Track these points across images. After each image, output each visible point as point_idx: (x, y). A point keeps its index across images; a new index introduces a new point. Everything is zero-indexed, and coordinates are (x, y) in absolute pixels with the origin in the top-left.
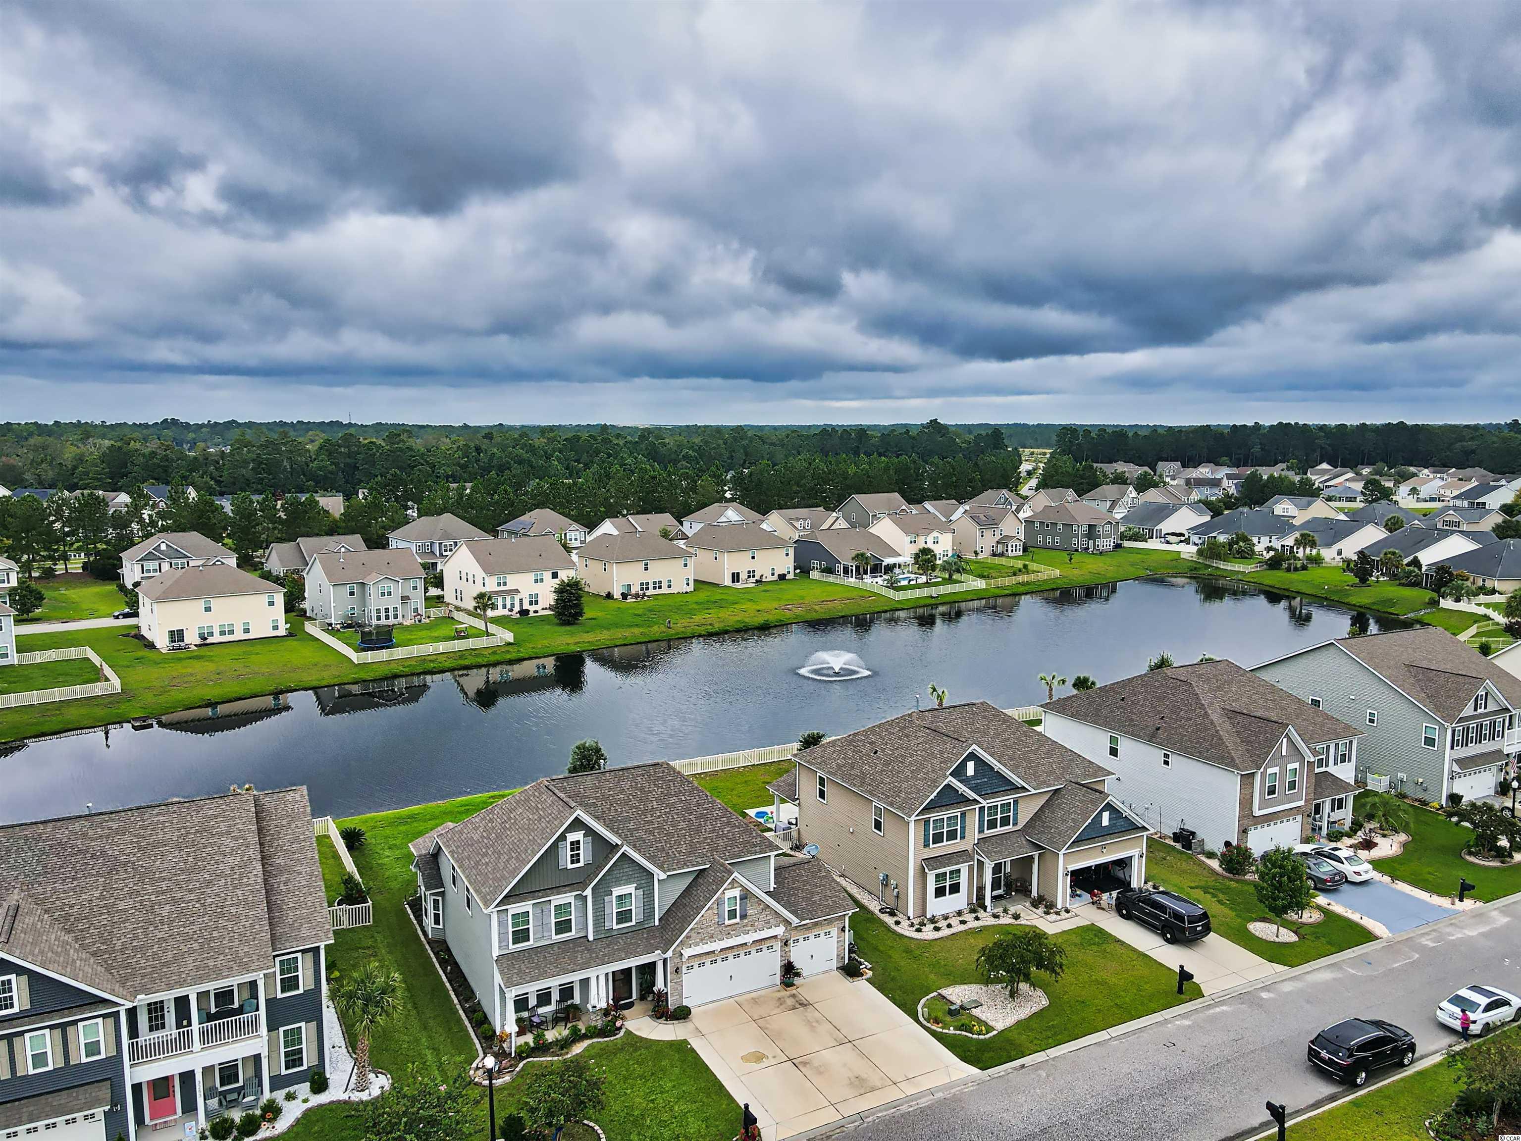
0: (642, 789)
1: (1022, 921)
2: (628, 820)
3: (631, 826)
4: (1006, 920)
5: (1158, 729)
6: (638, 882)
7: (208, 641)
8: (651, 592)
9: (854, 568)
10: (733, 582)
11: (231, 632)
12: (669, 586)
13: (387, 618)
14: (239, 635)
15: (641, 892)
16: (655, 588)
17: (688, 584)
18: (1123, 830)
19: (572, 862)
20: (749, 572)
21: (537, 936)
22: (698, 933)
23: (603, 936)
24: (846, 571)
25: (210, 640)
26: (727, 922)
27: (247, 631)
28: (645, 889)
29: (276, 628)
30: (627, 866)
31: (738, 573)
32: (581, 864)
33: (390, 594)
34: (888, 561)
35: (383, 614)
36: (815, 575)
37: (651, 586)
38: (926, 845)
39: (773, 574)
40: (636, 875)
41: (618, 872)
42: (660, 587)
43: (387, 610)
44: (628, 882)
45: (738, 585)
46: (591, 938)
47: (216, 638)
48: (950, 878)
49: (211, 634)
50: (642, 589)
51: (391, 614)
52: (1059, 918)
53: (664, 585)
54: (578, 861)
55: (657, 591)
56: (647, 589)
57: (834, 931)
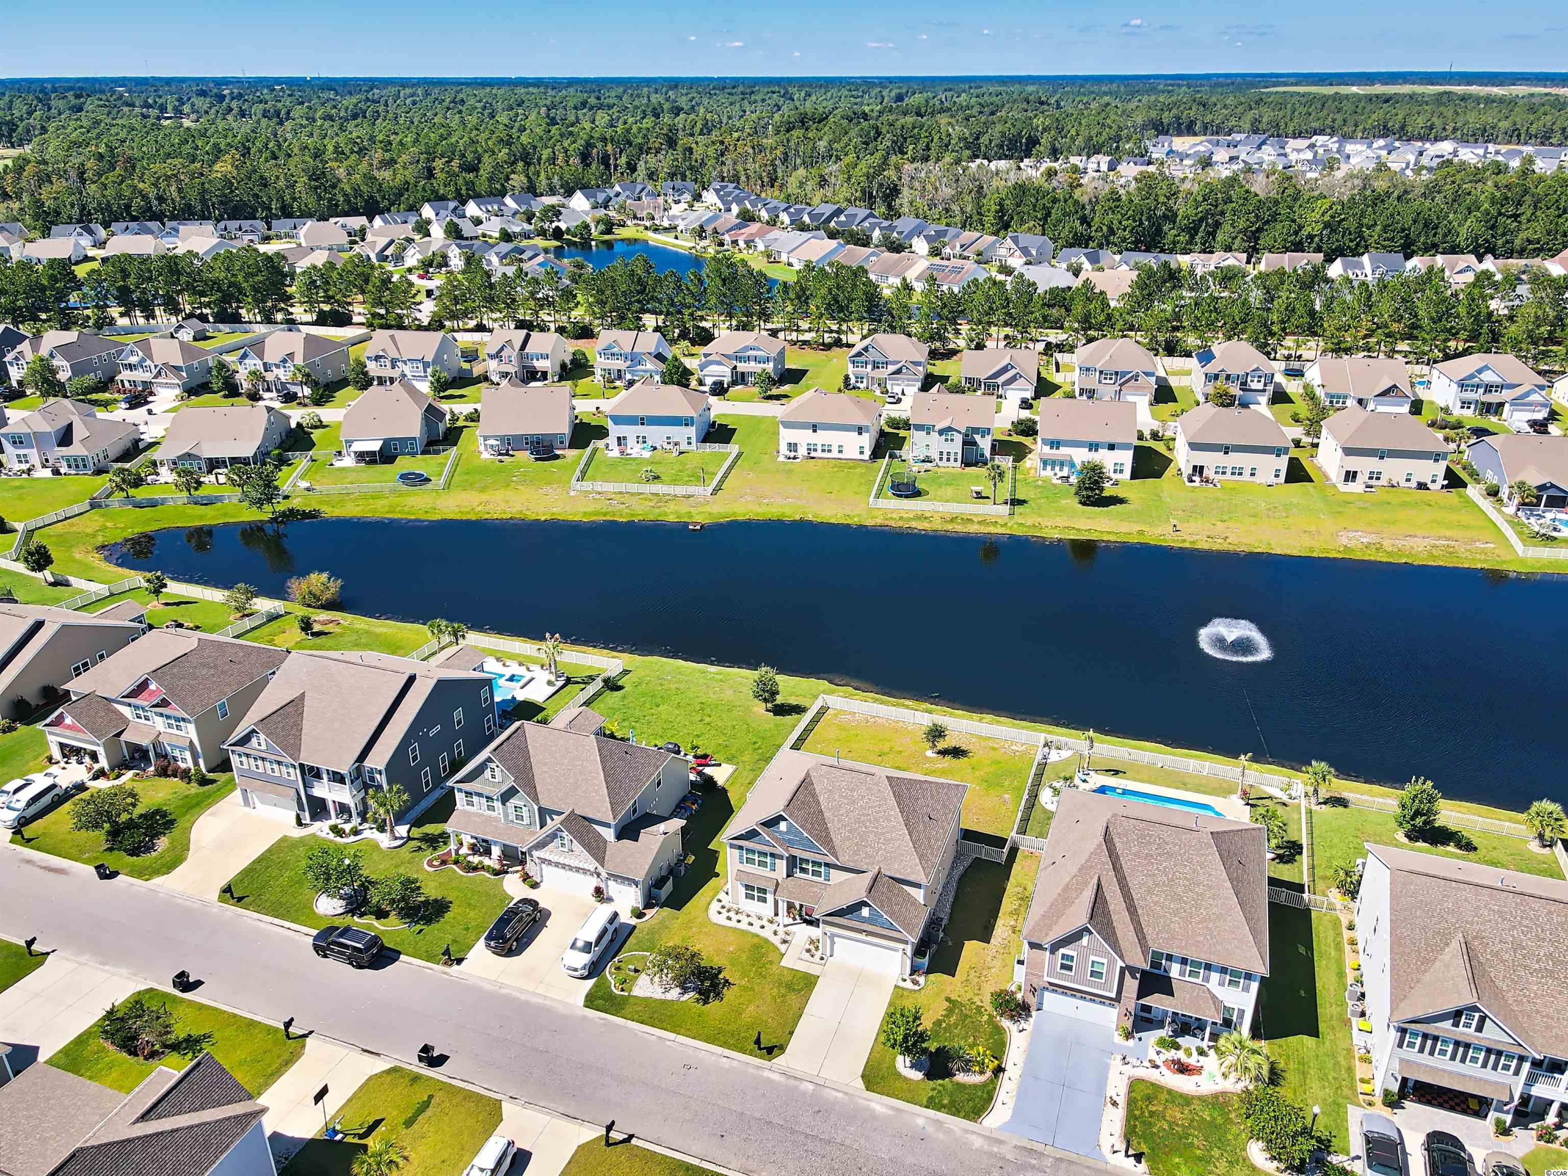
1: (783, 948)
7: (811, 456)
8: (1228, 476)
9: (1517, 496)
10: (1346, 480)
11: (829, 451)
12: (1253, 475)
13: (948, 460)
14: (835, 454)
15: (527, 809)
16: (1234, 474)
17: (1278, 476)
18: (885, 927)
19: (492, 778)
20: (1372, 473)
21: (477, 807)
23: (509, 822)
25: (813, 454)
26: (559, 849)
27: (840, 452)
28: (530, 808)
29: (861, 453)
31: (1355, 473)
32: (496, 781)
33: (952, 440)
35: (945, 457)
36: (1473, 492)
37: (1231, 470)
38: (741, 862)
39: (1408, 481)
42: (1242, 473)
43: (948, 453)
45: (1349, 486)
46: (502, 821)
47: (819, 454)
48: (758, 892)
49: (815, 450)
50: (1218, 472)
51: (952, 457)
53: (1247, 472)
54: (495, 778)
55: (1236, 477)
56: (1225, 473)
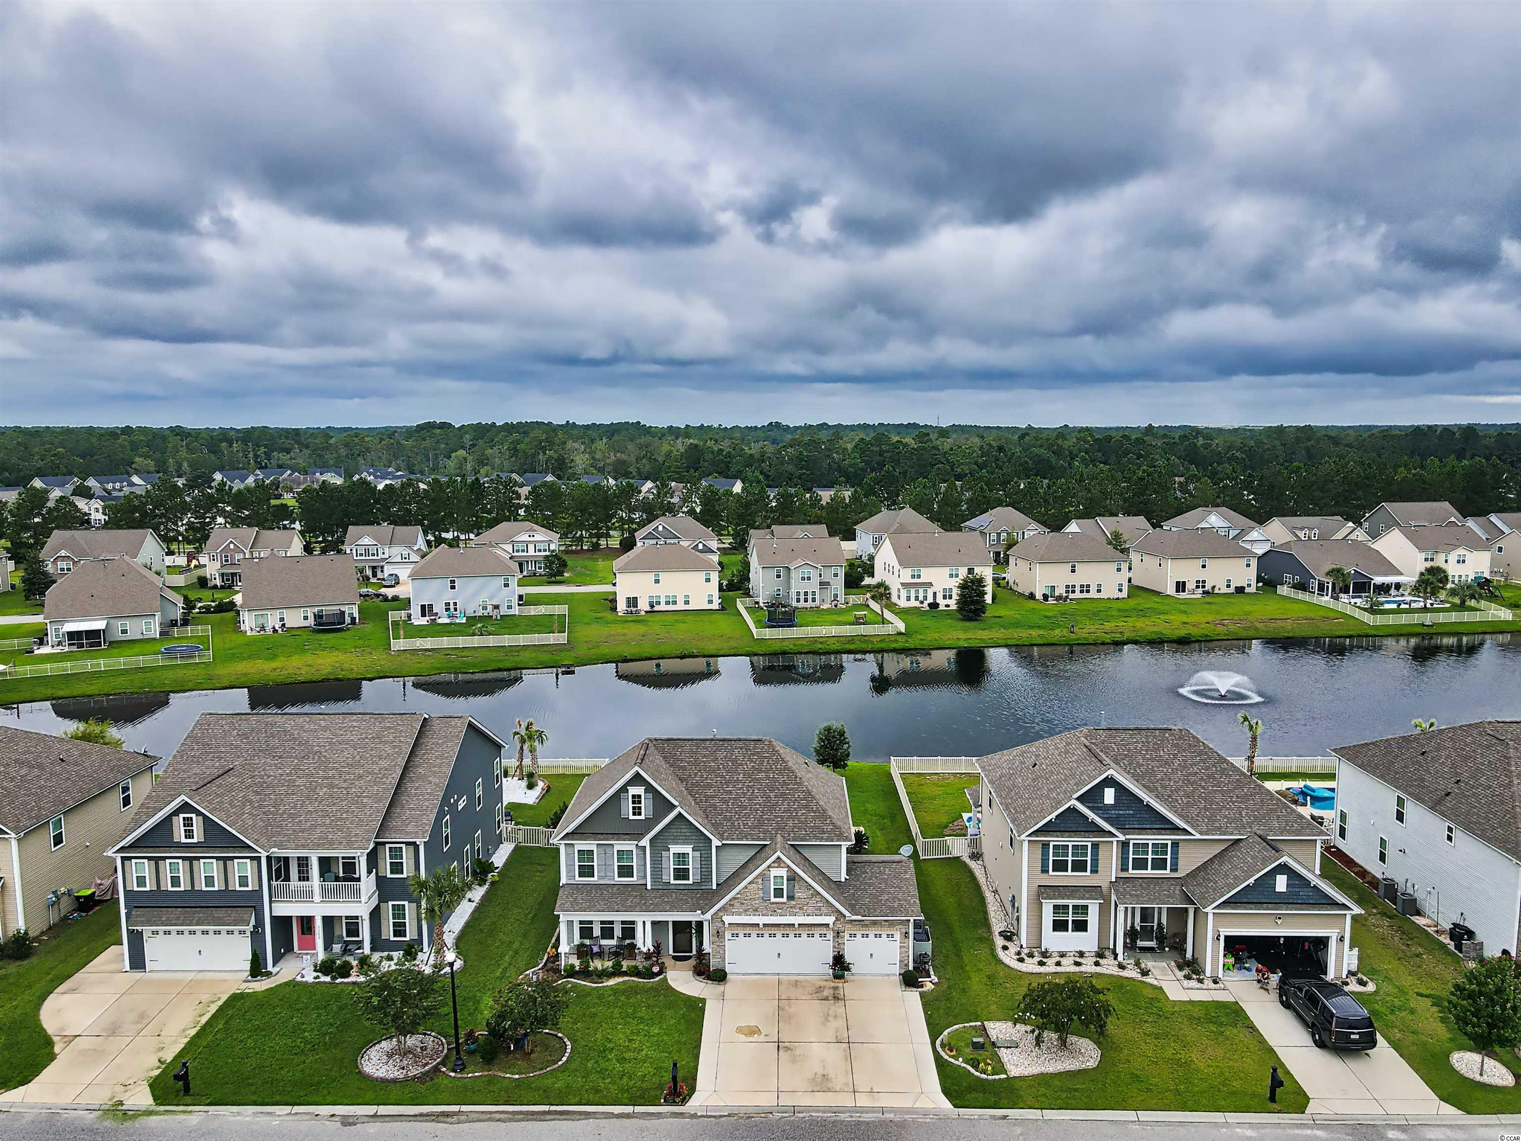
0: (735, 761)
1: (1149, 980)
2: (709, 786)
3: (709, 792)
4: (1132, 973)
5: (1448, 794)
6: (696, 845)
7: (655, 609)
8: (1078, 595)
9: (1330, 585)
10: (1177, 591)
11: (675, 603)
12: (1099, 591)
13: (806, 600)
14: (680, 606)
15: (698, 854)
16: (1082, 592)
17: (1120, 590)
18: (1311, 901)
19: (634, 814)
20: (1198, 582)
21: (601, 874)
22: (742, 904)
23: (661, 887)
24: (1321, 587)
25: (657, 608)
26: (773, 900)
27: (687, 602)
28: (703, 852)
29: (711, 602)
30: (684, 827)
31: (1184, 583)
32: (642, 817)
33: (809, 578)
34: (1378, 580)
35: (802, 597)
36: (1284, 590)
37: (1078, 589)
38: (1045, 871)
39: (1228, 586)
40: (693, 838)
41: (676, 830)
42: (1088, 591)
43: (806, 593)
44: (685, 842)
45: (1182, 595)
46: (649, 887)
47: (662, 607)
48: (1073, 913)
49: (659, 603)
50: (1067, 592)
51: (810, 597)
52: (1199, 985)
53: (1093, 589)
54: (640, 814)
55: (1085, 595)
56: (1073, 592)
57: (897, 936)
